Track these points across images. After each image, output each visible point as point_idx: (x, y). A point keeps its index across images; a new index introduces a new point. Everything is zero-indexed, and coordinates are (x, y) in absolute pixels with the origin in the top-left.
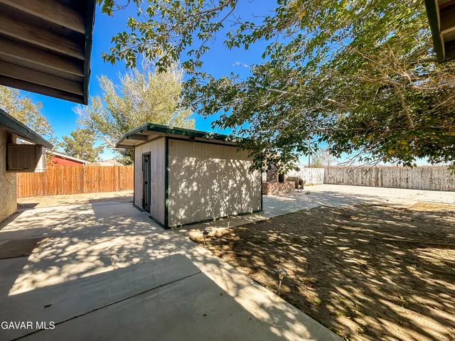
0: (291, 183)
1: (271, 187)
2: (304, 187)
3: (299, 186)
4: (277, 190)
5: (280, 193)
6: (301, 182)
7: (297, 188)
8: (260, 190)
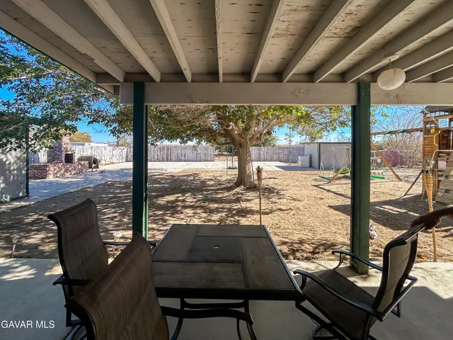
0: (83, 162)
1: (52, 168)
2: (99, 167)
3: (93, 165)
4: (62, 172)
5: (68, 175)
6: (95, 161)
7: (90, 167)
8: (24, 172)
